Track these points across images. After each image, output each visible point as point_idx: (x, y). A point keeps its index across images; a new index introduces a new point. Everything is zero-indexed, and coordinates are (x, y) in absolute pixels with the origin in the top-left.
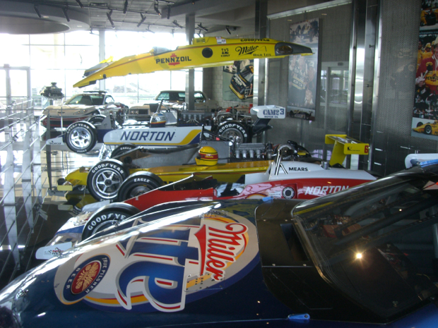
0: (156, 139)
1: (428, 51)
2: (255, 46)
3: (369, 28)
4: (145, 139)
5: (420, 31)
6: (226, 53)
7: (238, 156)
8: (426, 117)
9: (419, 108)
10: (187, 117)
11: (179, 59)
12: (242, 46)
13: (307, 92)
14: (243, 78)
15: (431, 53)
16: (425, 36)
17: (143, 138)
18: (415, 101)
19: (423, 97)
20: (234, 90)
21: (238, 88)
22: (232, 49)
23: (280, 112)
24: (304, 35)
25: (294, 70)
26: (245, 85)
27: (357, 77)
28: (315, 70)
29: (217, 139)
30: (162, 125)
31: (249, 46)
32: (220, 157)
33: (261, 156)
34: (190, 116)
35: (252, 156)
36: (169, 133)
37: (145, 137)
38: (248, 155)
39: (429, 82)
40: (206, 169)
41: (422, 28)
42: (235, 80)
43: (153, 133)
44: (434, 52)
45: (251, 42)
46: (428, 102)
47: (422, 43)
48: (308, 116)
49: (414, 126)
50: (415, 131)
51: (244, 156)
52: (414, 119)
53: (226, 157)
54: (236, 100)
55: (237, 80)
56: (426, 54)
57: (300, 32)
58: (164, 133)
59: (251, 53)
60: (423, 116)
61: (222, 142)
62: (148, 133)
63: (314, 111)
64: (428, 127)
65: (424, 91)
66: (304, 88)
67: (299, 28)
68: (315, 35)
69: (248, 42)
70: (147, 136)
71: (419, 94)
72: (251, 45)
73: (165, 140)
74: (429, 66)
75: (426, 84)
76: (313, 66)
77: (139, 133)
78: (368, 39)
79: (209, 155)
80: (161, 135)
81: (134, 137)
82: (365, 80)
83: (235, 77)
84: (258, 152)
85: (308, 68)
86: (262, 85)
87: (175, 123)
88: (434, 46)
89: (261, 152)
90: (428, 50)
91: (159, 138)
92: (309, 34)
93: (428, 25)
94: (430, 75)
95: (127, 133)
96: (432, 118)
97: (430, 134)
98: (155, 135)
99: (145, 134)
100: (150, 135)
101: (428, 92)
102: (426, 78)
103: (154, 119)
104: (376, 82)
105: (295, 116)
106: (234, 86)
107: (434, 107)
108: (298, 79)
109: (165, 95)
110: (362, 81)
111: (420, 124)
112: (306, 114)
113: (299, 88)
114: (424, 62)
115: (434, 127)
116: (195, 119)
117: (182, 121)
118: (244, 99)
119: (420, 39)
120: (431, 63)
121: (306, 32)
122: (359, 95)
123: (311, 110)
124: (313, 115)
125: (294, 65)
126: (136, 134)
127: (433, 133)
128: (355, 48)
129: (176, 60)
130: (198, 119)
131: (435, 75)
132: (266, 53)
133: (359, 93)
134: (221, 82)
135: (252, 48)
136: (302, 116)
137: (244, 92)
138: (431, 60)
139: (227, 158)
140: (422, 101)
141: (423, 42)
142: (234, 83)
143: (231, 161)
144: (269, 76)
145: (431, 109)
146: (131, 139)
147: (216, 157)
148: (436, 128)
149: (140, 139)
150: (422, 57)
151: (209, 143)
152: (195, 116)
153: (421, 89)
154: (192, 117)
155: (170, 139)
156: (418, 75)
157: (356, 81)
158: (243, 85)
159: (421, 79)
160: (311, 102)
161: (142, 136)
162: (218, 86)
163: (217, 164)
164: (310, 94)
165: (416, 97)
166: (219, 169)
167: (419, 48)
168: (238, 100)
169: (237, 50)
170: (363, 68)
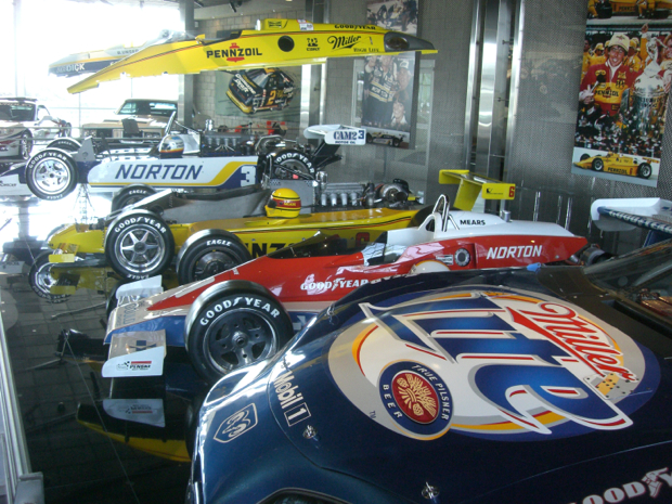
0: (173, 177)
1: (599, 55)
2: (356, 35)
3: (503, 15)
4: (155, 177)
5: (588, 26)
6: (314, 45)
7: (324, 203)
8: (594, 147)
9: (584, 134)
10: (214, 141)
11: (244, 52)
12: (338, 35)
13: (395, 105)
14: (251, 80)
15: (604, 57)
16: (594, 32)
17: (151, 175)
18: (578, 123)
19: (591, 118)
20: (235, 99)
21: (242, 97)
22: (322, 40)
23: (359, 134)
24: (391, 20)
25: (373, 72)
26: (253, 92)
27: (482, 86)
28: (411, 74)
29: (295, 176)
30: (178, 154)
31: (347, 35)
32: (303, 204)
33: (358, 202)
34: (218, 140)
35: (344, 202)
36: (193, 168)
37: (154, 173)
38: (339, 200)
39: (600, 98)
40: (284, 223)
41: (589, 22)
42: (236, 84)
43: (168, 167)
44: (608, 57)
45: (349, 29)
46: (598, 126)
47: (590, 43)
48: (397, 143)
49: (576, 158)
50: (577, 166)
51: (334, 202)
52: (576, 149)
53: (310, 204)
54: (237, 115)
55: (239, 83)
56: (595, 59)
57: (384, 15)
58: (185, 167)
59: (350, 47)
60: (589, 146)
61: (302, 182)
62: (160, 167)
63: (408, 134)
64: (598, 160)
65: (592, 110)
66: (390, 99)
67: (384, 9)
68: (410, 21)
69: (345, 29)
70: (158, 172)
71: (585, 114)
72: (350, 35)
73: (187, 178)
74: (600, 75)
75: (595, 101)
76: (407, 67)
77: (145, 166)
78: (502, 32)
79: (289, 201)
80: (181, 169)
81: (138, 174)
82: (495, 91)
83: (236, 78)
84: (354, 196)
85: (399, 69)
86: (315, 93)
87: (198, 151)
88: (610, 49)
89: (358, 195)
90: (599, 52)
91: (178, 175)
92: (400, 19)
93: (600, 17)
94: (603, 87)
95: (127, 168)
96: (604, 149)
97: (601, 170)
98: (172, 170)
99: (155, 169)
100: (164, 170)
101: (599, 111)
102: (595, 92)
103: (165, 145)
104: (514, 95)
105: (375, 140)
106: (234, 93)
107: (607, 133)
108: (380, 86)
109: (130, 106)
110: (492, 92)
111: (585, 157)
112: (394, 138)
113: (382, 100)
114: (592, 69)
115: (607, 161)
116: (226, 145)
117: (206, 147)
118: (251, 113)
119: (587, 37)
120: (604, 72)
121: (395, 15)
122: (486, 113)
123: (402, 133)
124: (406, 140)
125: (373, 64)
126: (141, 169)
127: (606, 169)
128: (480, 44)
129: (238, 53)
130: (231, 145)
131: (609, 88)
132: (372, 47)
133: (486, 109)
134: (212, 86)
135: (352, 40)
136: (387, 141)
137: (251, 102)
138: (603, 67)
139: (311, 206)
140: (589, 124)
141: (592, 41)
142: (234, 88)
143: (316, 211)
144: (327, 80)
145: (603, 136)
146: (133, 177)
147: (298, 204)
148: (610, 163)
149: (147, 177)
150: (589, 63)
151: (282, 182)
152: (226, 140)
153: (588, 107)
154: (222, 142)
155: (195, 177)
156: (583, 88)
157: (482, 92)
158: (250, 92)
159: (587, 93)
160: (403, 121)
161: (150, 172)
162: (207, 93)
163: (300, 216)
164: (401, 108)
165: (579, 118)
166: (302, 223)
167: (586, 50)
168: (242, 114)
169: (331, 40)
170: (494, 73)
